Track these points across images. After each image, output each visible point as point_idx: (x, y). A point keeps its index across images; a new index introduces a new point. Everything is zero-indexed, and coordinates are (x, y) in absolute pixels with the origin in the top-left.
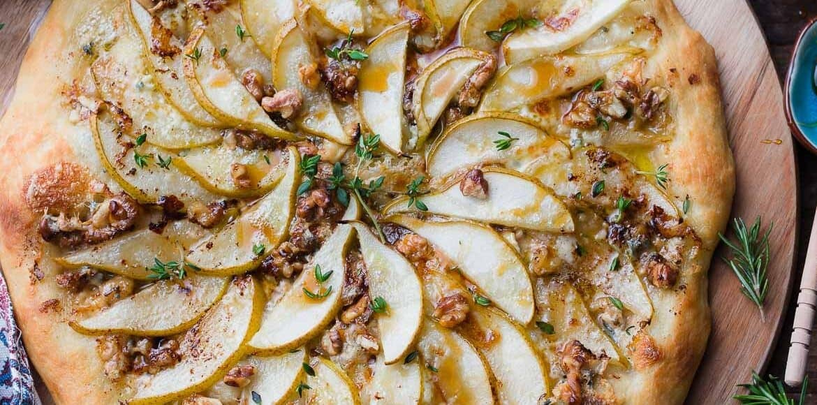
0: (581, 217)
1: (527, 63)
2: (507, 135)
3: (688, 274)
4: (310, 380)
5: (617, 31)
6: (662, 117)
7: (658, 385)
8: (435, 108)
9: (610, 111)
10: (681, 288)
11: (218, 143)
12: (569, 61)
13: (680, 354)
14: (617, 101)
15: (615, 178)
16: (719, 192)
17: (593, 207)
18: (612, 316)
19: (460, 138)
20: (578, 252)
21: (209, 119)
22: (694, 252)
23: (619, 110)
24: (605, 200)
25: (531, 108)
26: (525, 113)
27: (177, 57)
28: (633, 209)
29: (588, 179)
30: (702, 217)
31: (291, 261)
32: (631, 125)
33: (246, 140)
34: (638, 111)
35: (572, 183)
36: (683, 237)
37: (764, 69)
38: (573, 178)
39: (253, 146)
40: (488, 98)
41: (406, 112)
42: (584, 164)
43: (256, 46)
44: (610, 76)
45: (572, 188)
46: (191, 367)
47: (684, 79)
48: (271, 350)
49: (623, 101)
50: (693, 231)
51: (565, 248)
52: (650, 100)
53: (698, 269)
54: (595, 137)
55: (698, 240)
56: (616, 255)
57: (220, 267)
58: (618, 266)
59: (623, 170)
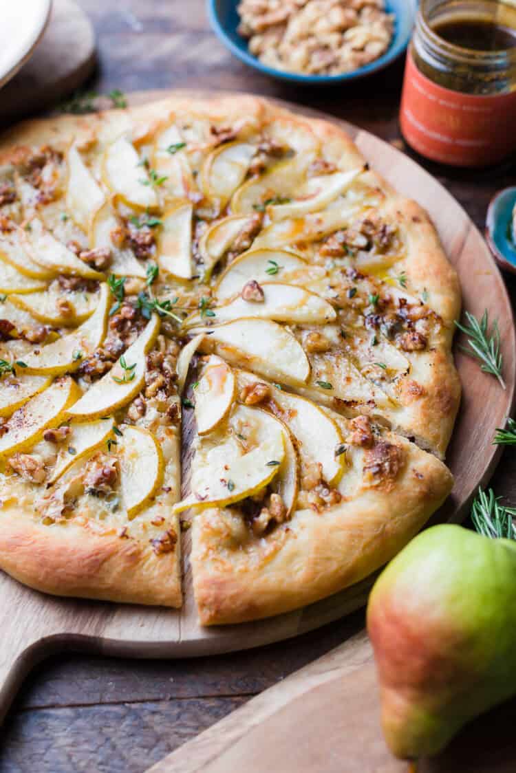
0: (341, 312)
1: (285, 219)
2: (274, 263)
3: (435, 343)
4: (119, 439)
5: (352, 195)
6: (396, 244)
7: (425, 415)
8: (217, 250)
9: (354, 243)
10: (432, 350)
11: (46, 289)
12: (318, 216)
13: (440, 394)
14: (359, 235)
15: (365, 287)
16: (449, 285)
17: (350, 306)
18: (378, 374)
19: (237, 272)
20: (343, 335)
21: (37, 270)
22: (437, 328)
23: (362, 241)
24: (359, 301)
25: (291, 246)
26: (288, 249)
27: (13, 233)
28: (382, 306)
29: (344, 287)
30: (440, 302)
31: (104, 360)
32: (374, 250)
33: (67, 283)
34: (376, 239)
35: (331, 290)
36: (427, 318)
37: (468, 230)
38: (332, 287)
39: (75, 288)
40: (257, 240)
41: (193, 257)
42: (338, 278)
43: (75, 225)
44: (351, 221)
45: (332, 294)
46: (16, 433)
47: (408, 219)
48: (84, 416)
49: (364, 233)
50: (434, 313)
51: (331, 334)
52: (384, 231)
53: (443, 340)
54: (345, 262)
55: (439, 318)
56: (373, 334)
57: (44, 367)
58: (376, 343)
59: (371, 281)
